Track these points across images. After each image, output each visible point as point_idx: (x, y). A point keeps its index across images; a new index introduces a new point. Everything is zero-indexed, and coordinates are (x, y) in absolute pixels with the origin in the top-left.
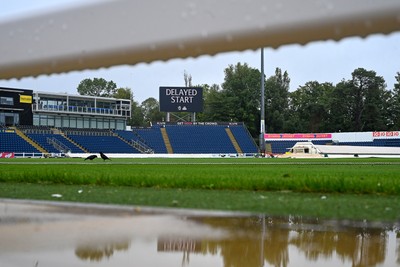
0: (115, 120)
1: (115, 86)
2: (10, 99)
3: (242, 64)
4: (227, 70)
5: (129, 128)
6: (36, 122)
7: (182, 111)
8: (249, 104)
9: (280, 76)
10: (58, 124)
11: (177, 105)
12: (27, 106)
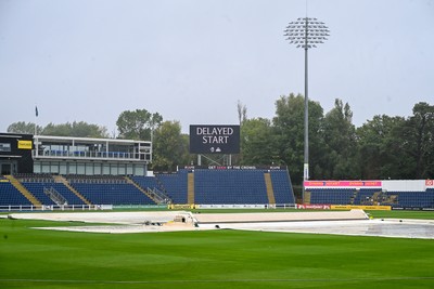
0: (134, 165)
1: (161, 119)
2: (8, 145)
3: (295, 96)
4: (278, 102)
5: (150, 174)
6: (37, 170)
7: (215, 152)
8: (298, 143)
9: (340, 109)
10: (63, 171)
11: (209, 146)
12: (27, 152)
